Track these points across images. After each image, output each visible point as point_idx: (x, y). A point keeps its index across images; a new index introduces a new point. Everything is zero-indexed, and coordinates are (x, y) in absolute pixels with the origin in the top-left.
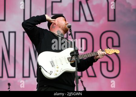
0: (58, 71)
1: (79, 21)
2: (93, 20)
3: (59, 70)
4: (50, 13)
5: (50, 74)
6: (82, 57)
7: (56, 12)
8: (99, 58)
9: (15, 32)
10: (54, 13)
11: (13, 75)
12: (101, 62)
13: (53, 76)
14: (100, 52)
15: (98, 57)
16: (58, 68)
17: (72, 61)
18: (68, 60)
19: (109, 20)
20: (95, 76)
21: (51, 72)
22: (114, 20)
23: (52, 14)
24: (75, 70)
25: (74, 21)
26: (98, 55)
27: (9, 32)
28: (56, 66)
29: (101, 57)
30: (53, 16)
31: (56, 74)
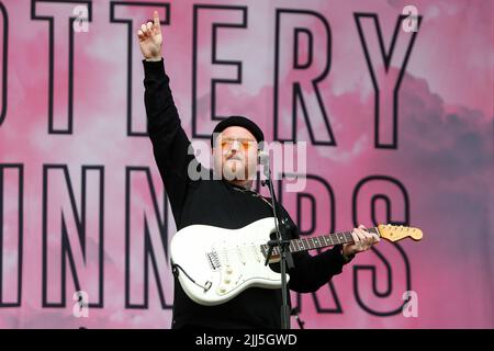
0: (228, 282)
1: (294, 140)
2: (333, 143)
3: (233, 278)
4: (209, 115)
5: (206, 290)
6: (306, 245)
7: (224, 112)
8: (356, 252)
9: (101, 169)
10: (218, 114)
12: (356, 268)
13: (213, 296)
14: (360, 234)
15: (354, 247)
16: (230, 273)
17: (276, 257)
18: (263, 251)
19: (377, 145)
21: (209, 285)
22: (394, 146)
23: (214, 118)
24: (280, 282)
25: (276, 139)
26: (353, 243)
27: (84, 169)
28: (224, 268)
29: (361, 249)
30: (217, 123)
31: (223, 291)
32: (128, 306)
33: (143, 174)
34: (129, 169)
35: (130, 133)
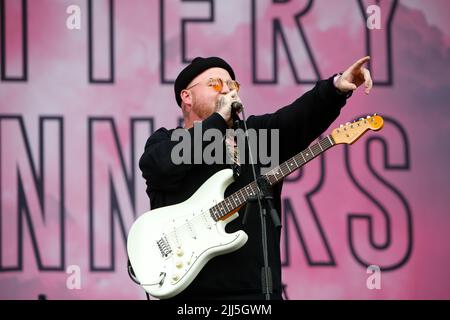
0: (180, 266)
1: (275, 81)
4: (178, 58)
9: (61, 119)
10: (189, 56)
11: (56, 263)
12: (350, 218)
16: (180, 256)
18: (212, 215)
20: (332, 263)
22: (389, 83)
23: (184, 61)
25: (256, 81)
27: (42, 119)
31: (175, 279)
32: (93, 269)
33: (107, 125)
34: (91, 120)
35: (92, 80)
